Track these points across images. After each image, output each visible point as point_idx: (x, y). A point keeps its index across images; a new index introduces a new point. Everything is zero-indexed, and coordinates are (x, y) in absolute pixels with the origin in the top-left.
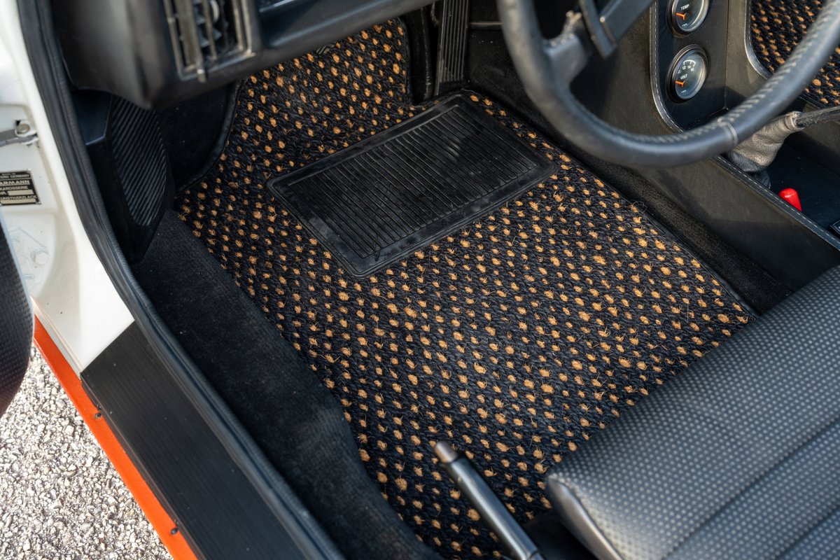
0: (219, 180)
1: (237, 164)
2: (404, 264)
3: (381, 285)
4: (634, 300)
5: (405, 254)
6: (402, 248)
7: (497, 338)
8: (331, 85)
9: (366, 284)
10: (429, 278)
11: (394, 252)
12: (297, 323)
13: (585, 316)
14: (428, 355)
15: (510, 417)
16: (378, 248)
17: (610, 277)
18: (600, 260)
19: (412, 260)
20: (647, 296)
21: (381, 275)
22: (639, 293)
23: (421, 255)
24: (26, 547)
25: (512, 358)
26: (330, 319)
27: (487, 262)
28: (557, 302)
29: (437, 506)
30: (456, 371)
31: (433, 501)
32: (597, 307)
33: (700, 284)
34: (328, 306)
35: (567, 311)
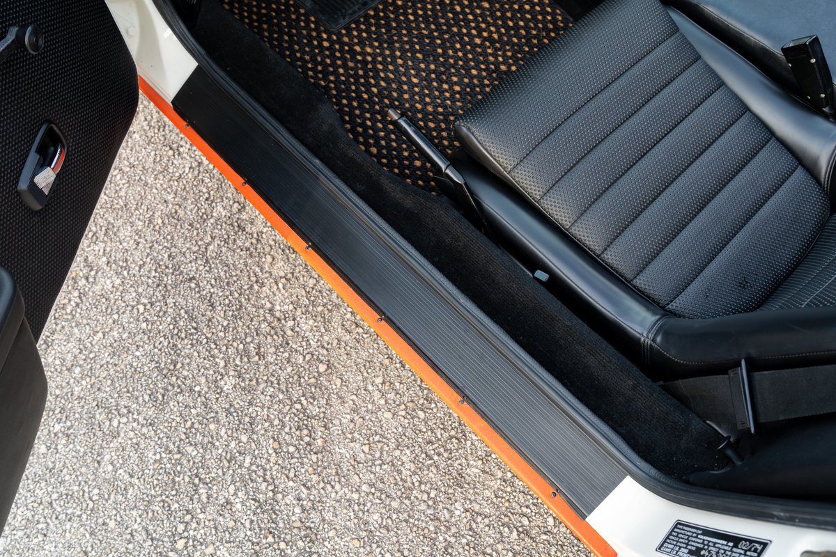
2: (362, 20)
3: (349, 35)
4: (508, 28)
5: (362, 13)
6: (360, 9)
7: (424, 60)
9: (339, 35)
10: (378, 26)
11: (355, 12)
12: (299, 63)
13: (478, 41)
14: (382, 75)
15: (436, 107)
16: (344, 11)
17: (492, 15)
18: (486, 5)
19: (367, 17)
20: (516, 24)
21: (348, 29)
22: (511, 24)
23: (372, 13)
24: (160, 221)
25: (434, 72)
26: (319, 59)
27: (415, 14)
28: (460, 34)
29: (396, 161)
30: (400, 83)
31: (393, 158)
32: (485, 34)
33: (548, 13)
34: (317, 51)
35: (466, 39)
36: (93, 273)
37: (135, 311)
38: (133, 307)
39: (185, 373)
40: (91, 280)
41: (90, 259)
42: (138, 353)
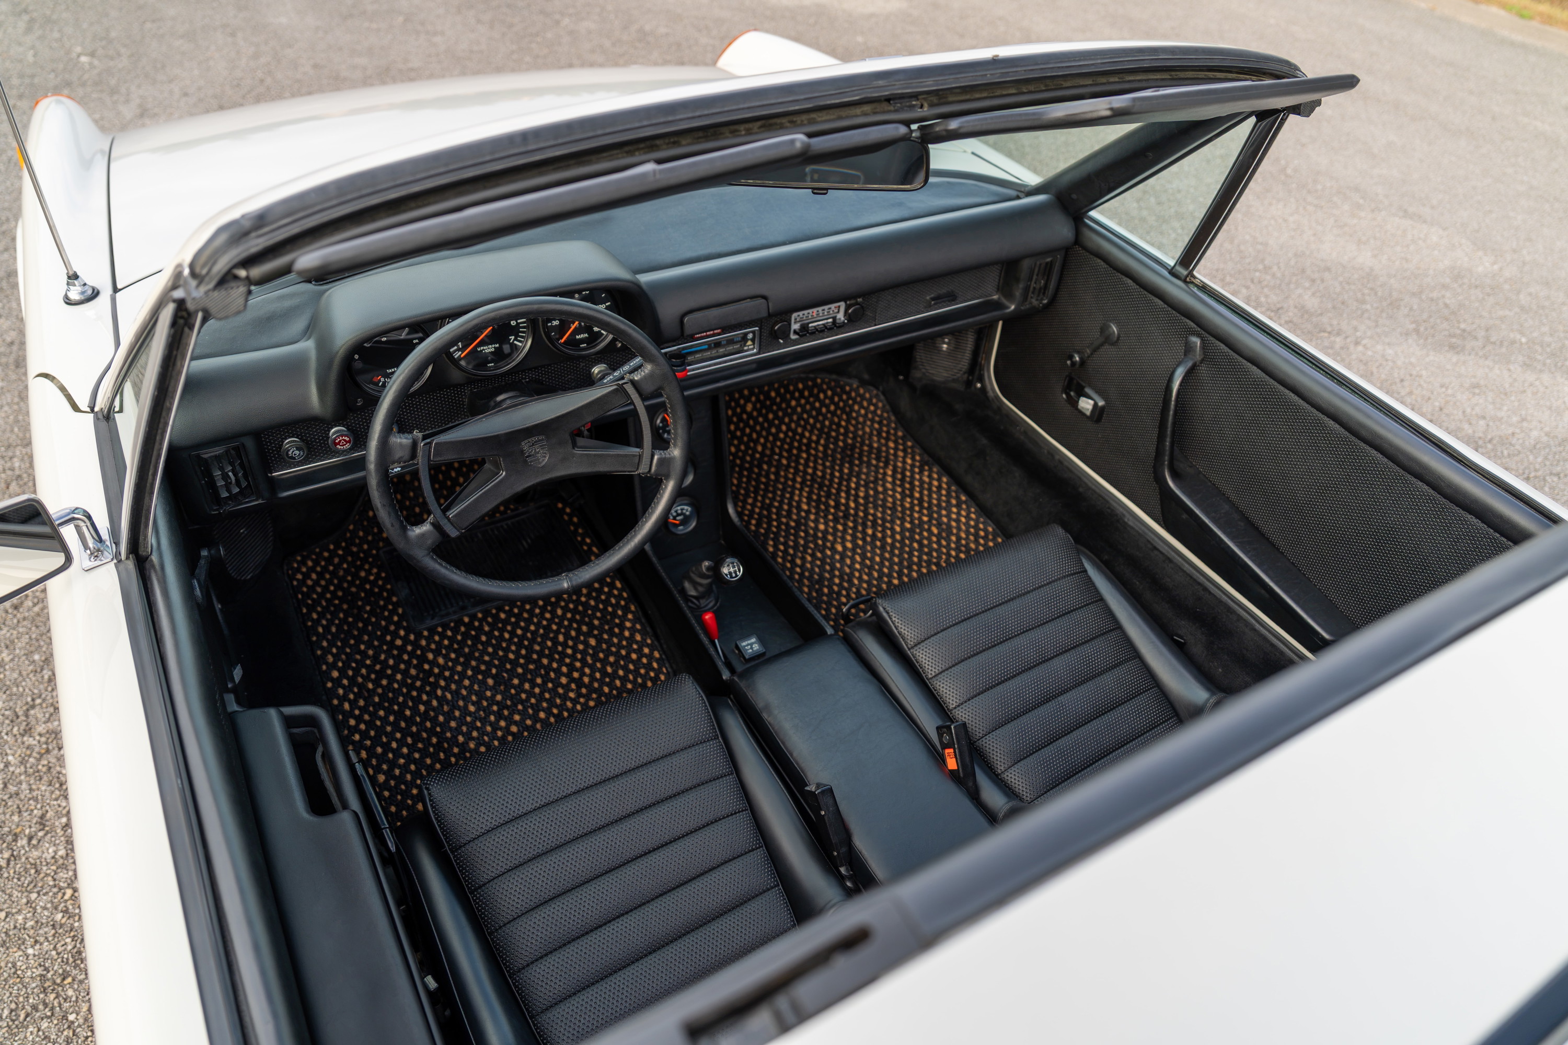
0: (343, 544)
1: (361, 534)
2: (452, 624)
3: (429, 639)
4: (604, 673)
5: (455, 617)
6: (455, 612)
7: (493, 688)
8: (449, 483)
9: (419, 636)
10: (466, 635)
11: (448, 614)
12: (358, 657)
13: (564, 680)
14: (439, 692)
15: (478, 745)
16: (437, 610)
17: (595, 656)
18: (593, 642)
19: (460, 622)
20: (615, 672)
21: (432, 631)
22: (609, 670)
23: (466, 620)
25: (498, 703)
26: (383, 657)
27: (513, 633)
28: (548, 668)
30: (454, 707)
31: (398, 793)
32: (576, 675)
33: (653, 669)
34: (385, 647)
35: (552, 675)
36: (41, 834)
37: (60, 895)
38: (60, 889)
39: (70, 992)
40: (34, 842)
41: (48, 815)
42: (30, 951)
